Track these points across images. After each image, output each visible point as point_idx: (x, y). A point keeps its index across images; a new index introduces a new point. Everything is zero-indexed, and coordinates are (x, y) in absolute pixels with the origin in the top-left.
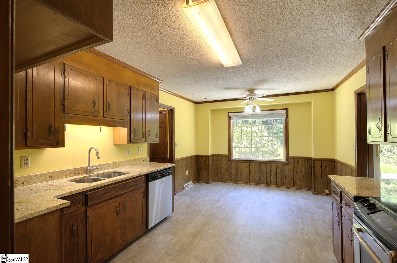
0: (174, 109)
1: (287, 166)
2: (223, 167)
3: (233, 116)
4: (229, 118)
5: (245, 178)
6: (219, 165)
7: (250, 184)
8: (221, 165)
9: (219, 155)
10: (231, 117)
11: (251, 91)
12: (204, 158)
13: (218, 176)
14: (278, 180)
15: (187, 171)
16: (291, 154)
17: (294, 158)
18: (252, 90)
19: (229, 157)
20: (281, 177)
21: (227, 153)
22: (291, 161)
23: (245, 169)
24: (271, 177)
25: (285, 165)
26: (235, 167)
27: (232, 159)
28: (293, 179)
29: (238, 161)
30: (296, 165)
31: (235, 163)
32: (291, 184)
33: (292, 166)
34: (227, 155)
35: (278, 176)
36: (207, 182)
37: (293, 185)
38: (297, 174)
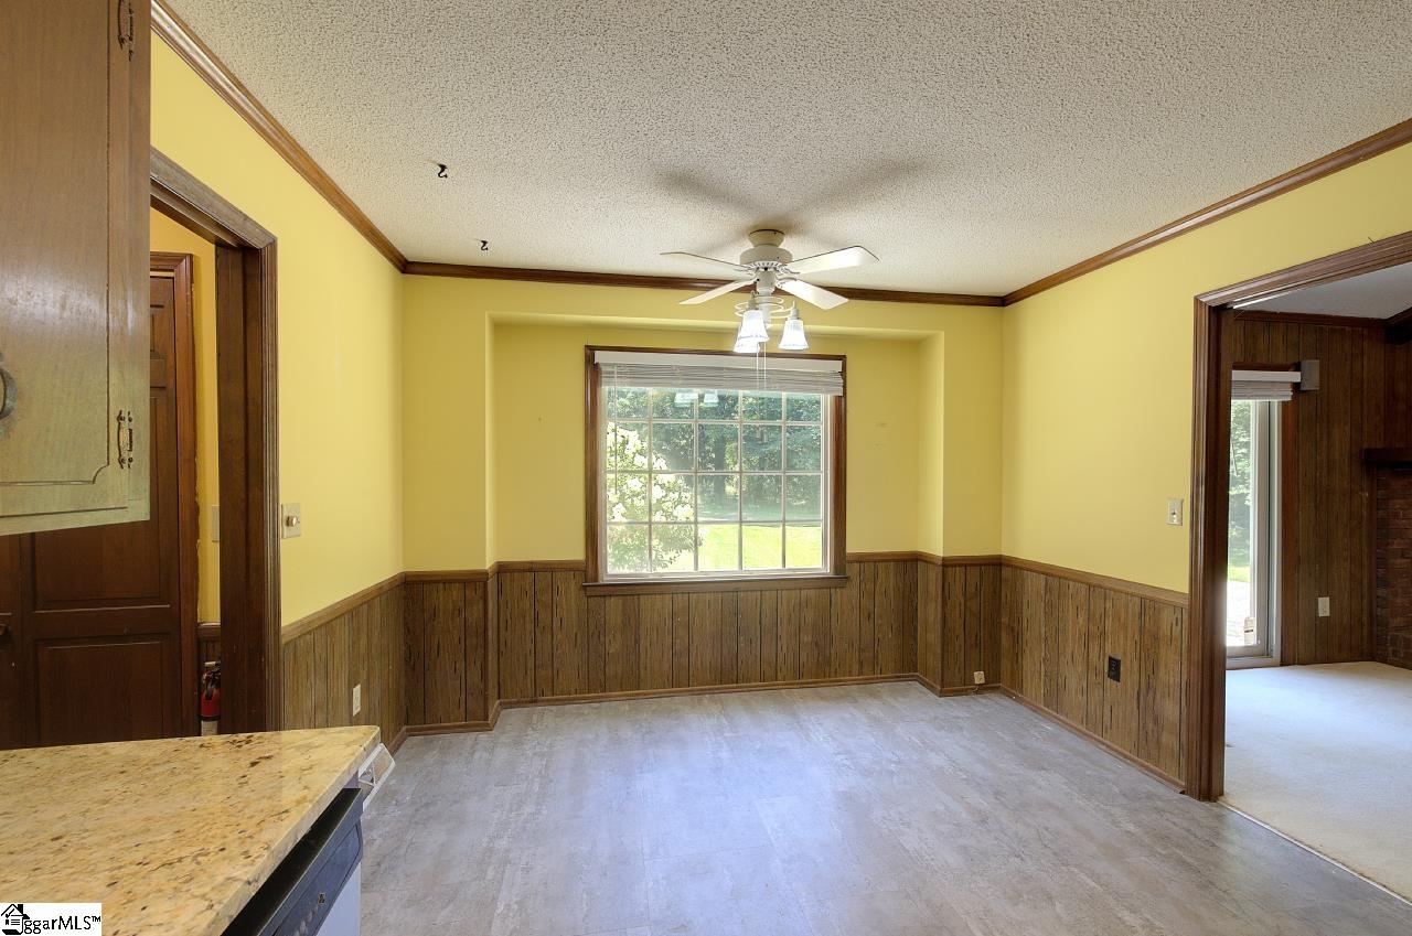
0: (273, 244)
1: (837, 595)
2: (556, 624)
3: (612, 365)
4: (593, 371)
5: (667, 666)
6: (536, 621)
7: (692, 693)
8: (544, 617)
9: (532, 563)
10: (604, 369)
11: (769, 234)
12: (456, 591)
13: (531, 673)
14: (804, 655)
15: (357, 690)
16: (853, 547)
17: (862, 559)
18: (775, 231)
19: (590, 572)
20: (816, 643)
21: (576, 552)
22: (852, 571)
23: (669, 622)
24: (779, 648)
25: (833, 590)
26: (619, 621)
27: (604, 579)
28: (856, 645)
29: (632, 591)
30: (870, 586)
31: (620, 601)
32: (850, 666)
33: (855, 591)
34: (577, 562)
35: (806, 638)
36: (477, 719)
37: (856, 667)
38: (871, 620)
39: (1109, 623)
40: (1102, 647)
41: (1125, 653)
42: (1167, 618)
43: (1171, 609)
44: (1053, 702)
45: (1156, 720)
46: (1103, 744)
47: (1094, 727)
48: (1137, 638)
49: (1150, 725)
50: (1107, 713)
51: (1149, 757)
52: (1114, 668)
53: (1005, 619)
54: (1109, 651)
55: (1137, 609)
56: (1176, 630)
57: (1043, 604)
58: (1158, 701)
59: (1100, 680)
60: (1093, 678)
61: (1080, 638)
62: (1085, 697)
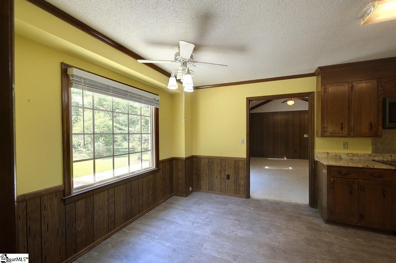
1: (157, 175)
14: (150, 198)
16: (161, 158)
17: (164, 161)
19: (67, 190)
20: (153, 193)
27: (74, 193)
30: (164, 170)
33: (161, 173)
35: (150, 192)
38: (165, 181)
39: (227, 167)
40: (225, 173)
41: (231, 173)
42: (241, 164)
43: (242, 161)
44: (211, 189)
45: (239, 185)
46: (226, 194)
47: (223, 191)
48: (234, 169)
49: (237, 187)
50: (226, 187)
51: (237, 194)
52: (228, 177)
53: (194, 172)
54: (227, 173)
55: (234, 163)
56: (243, 166)
57: (207, 166)
58: (239, 182)
59: (224, 180)
60: (222, 180)
61: (219, 172)
62: (220, 186)
